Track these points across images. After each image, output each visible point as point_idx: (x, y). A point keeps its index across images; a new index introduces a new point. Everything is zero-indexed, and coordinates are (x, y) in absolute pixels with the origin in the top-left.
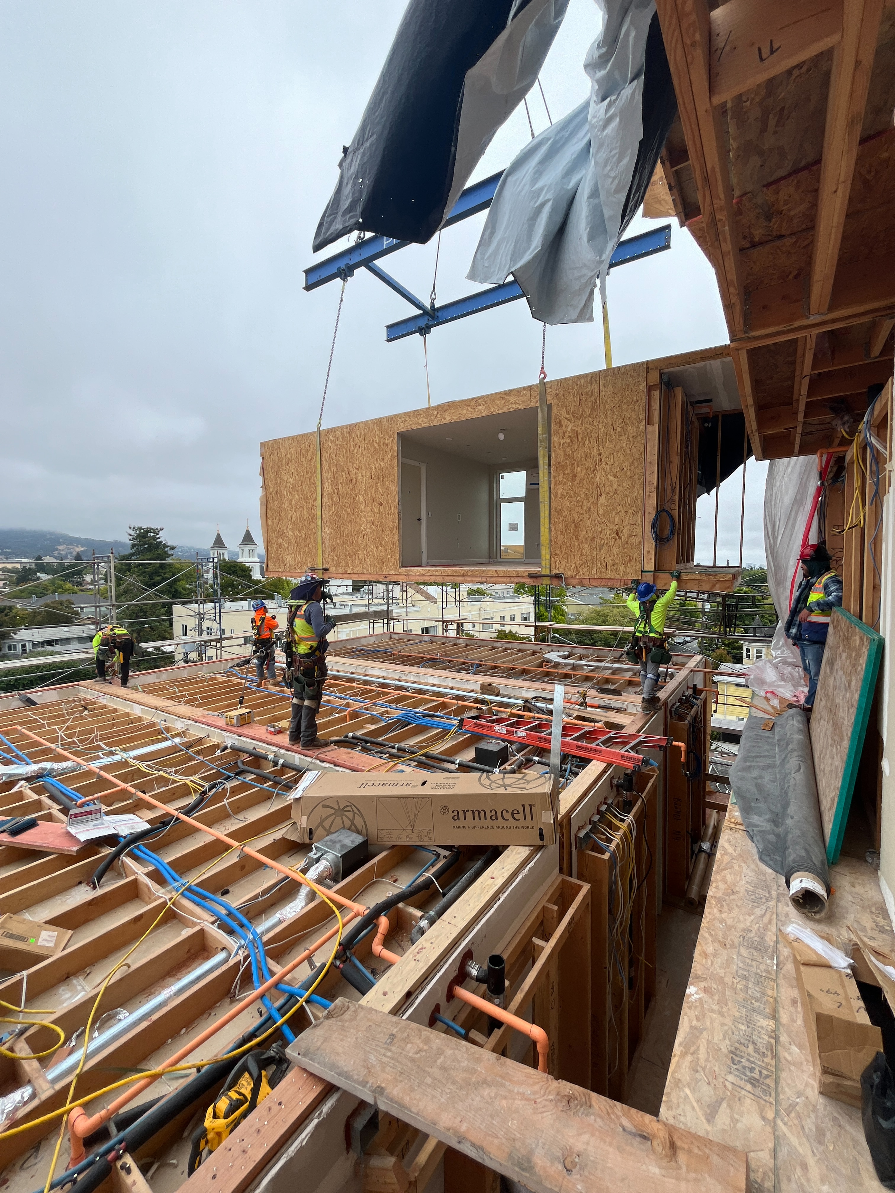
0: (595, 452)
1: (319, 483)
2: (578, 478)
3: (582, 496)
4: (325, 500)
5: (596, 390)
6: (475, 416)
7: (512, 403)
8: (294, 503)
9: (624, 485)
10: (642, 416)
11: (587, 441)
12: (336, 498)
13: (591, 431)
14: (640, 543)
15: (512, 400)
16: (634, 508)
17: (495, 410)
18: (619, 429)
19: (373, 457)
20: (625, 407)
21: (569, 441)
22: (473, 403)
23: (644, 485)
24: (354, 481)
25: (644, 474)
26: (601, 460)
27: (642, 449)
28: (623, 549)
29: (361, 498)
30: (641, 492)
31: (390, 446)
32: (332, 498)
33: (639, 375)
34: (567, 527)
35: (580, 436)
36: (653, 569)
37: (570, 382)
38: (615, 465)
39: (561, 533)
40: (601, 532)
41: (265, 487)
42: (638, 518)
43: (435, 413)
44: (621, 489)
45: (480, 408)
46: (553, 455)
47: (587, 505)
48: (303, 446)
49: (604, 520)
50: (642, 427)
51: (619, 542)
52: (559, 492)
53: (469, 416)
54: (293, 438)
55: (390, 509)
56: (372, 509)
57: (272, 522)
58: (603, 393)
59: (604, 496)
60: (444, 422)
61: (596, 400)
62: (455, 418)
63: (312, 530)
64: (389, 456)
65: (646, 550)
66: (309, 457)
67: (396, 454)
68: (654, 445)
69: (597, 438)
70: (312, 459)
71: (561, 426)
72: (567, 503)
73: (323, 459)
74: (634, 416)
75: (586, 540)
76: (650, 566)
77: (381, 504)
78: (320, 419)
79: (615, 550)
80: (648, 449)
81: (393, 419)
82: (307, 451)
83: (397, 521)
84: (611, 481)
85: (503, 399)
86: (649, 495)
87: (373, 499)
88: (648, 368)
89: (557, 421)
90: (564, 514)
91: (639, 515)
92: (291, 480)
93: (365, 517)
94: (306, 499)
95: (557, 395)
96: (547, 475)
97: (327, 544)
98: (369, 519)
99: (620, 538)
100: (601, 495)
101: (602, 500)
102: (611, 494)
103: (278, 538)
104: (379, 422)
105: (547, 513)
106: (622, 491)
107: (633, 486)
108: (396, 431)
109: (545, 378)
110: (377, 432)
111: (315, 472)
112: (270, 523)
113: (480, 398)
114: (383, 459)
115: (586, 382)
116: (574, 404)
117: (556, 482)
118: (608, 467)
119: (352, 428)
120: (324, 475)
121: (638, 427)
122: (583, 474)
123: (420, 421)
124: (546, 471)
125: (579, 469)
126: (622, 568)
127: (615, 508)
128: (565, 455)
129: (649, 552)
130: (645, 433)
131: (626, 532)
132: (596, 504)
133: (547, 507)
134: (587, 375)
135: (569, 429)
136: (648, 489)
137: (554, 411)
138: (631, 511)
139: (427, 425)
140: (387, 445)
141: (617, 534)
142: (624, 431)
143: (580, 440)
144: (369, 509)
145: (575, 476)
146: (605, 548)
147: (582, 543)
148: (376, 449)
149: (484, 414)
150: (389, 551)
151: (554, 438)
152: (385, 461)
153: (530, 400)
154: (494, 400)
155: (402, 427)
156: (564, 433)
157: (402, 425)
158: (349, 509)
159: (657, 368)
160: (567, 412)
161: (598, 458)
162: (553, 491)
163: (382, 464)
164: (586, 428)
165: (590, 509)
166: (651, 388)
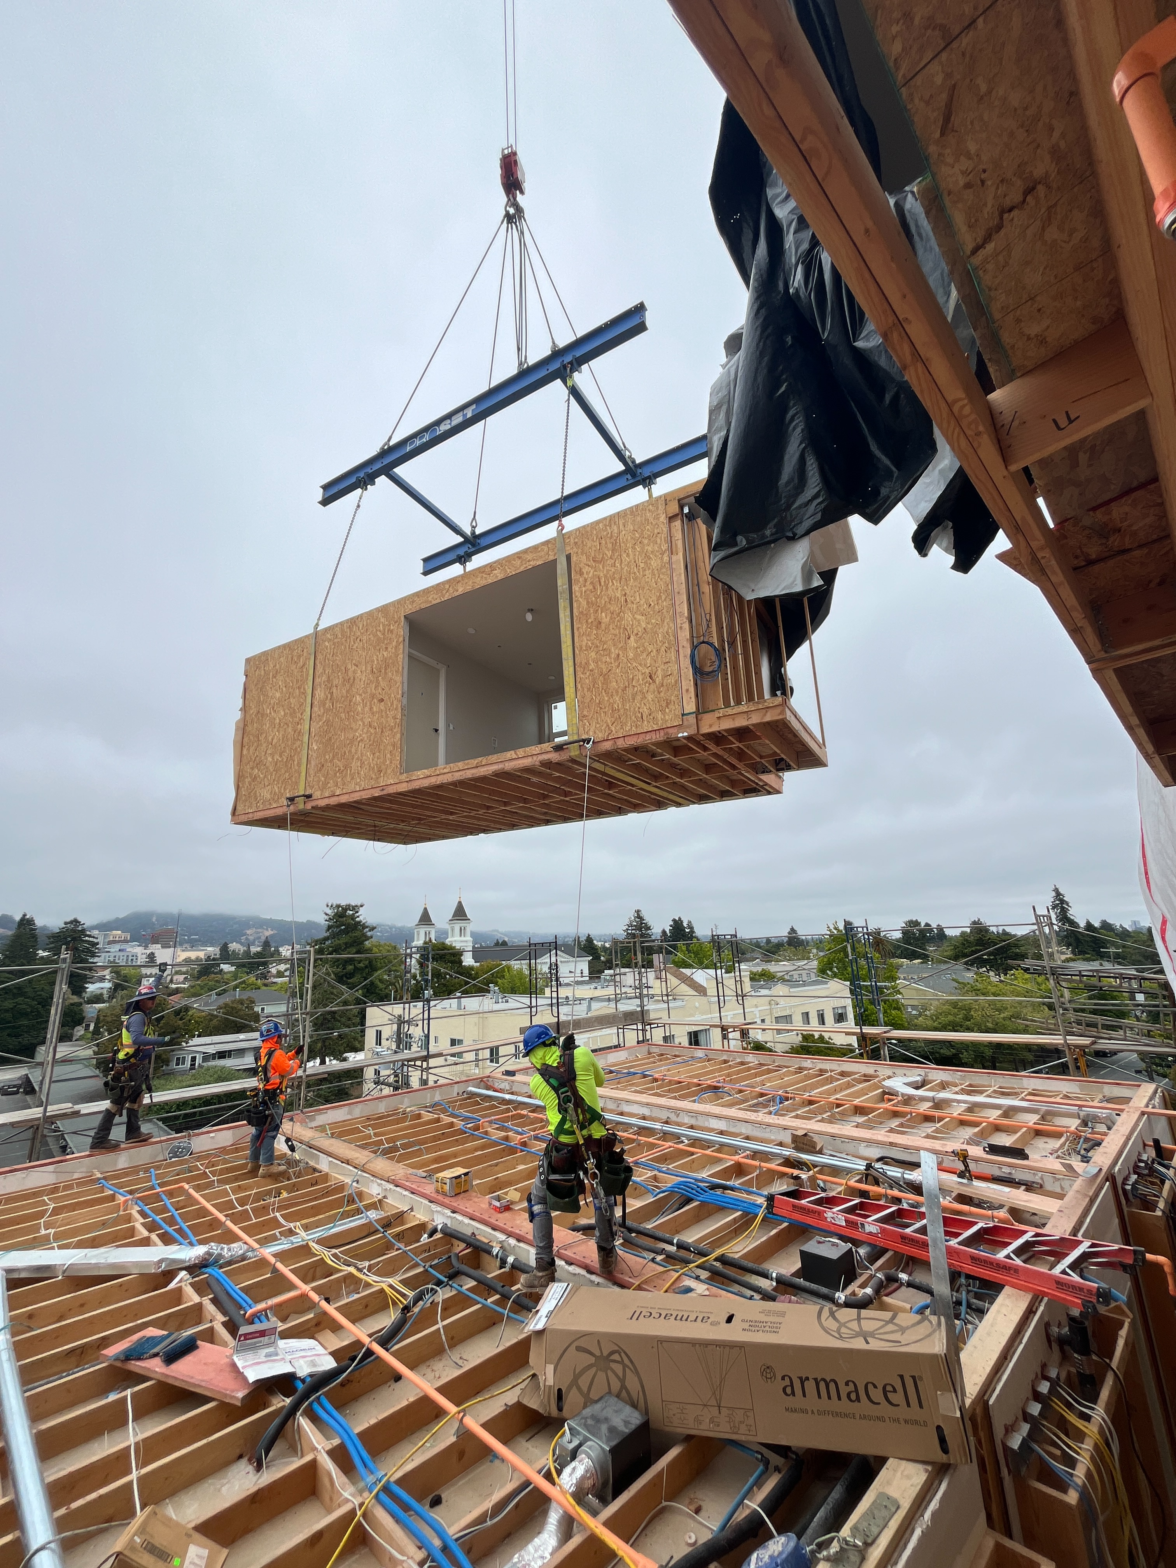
0: (619, 594)
1: (309, 691)
2: (603, 626)
3: (610, 643)
4: (315, 709)
5: (616, 531)
6: (490, 581)
7: (529, 561)
8: (277, 721)
9: (653, 621)
10: (664, 547)
11: (610, 584)
12: (328, 704)
13: (614, 573)
14: (676, 682)
17: (511, 572)
18: (642, 565)
19: (375, 648)
20: (646, 541)
21: (591, 587)
22: (488, 570)
23: (674, 619)
24: (351, 680)
25: (673, 605)
26: (626, 601)
27: (669, 580)
28: (659, 693)
29: (358, 698)
30: (671, 625)
31: (395, 632)
32: (324, 705)
33: (657, 508)
34: (594, 682)
35: (602, 581)
36: (694, 710)
37: (589, 529)
38: (642, 602)
39: (589, 689)
40: (633, 679)
41: (244, 709)
42: (672, 655)
43: (447, 586)
44: (649, 626)
46: (575, 605)
47: (614, 652)
48: (295, 653)
49: (635, 664)
50: (666, 558)
51: (653, 687)
52: (584, 643)
53: (483, 583)
54: (284, 646)
55: (392, 704)
56: (371, 708)
57: (248, 750)
58: (623, 533)
59: (632, 638)
60: (457, 594)
61: (616, 540)
62: (469, 588)
63: (296, 749)
64: (394, 644)
65: (684, 688)
66: (301, 663)
67: (401, 639)
68: (680, 574)
70: (304, 665)
71: (581, 574)
72: (593, 654)
73: (317, 662)
74: (657, 548)
75: (617, 692)
76: (690, 706)
77: (382, 700)
78: (319, 619)
79: (650, 697)
80: (675, 579)
81: (401, 602)
82: (299, 657)
83: (399, 716)
84: (639, 621)
85: (519, 558)
86: (681, 628)
87: (373, 696)
88: (666, 501)
89: (578, 569)
90: (591, 668)
91: (673, 650)
92: (278, 695)
93: (362, 720)
94: (293, 713)
95: (576, 543)
96: (569, 628)
97: (313, 763)
98: (367, 721)
99: (654, 681)
100: (629, 638)
101: (632, 642)
102: (640, 634)
103: (252, 769)
104: (384, 610)
105: (572, 669)
106: (651, 629)
107: (663, 621)
108: (403, 614)
109: (562, 530)
110: (382, 620)
111: (307, 679)
112: (245, 752)
113: (495, 562)
114: (387, 648)
115: (605, 525)
116: (594, 549)
117: (580, 633)
118: (635, 606)
119: (353, 622)
120: (317, 680)
121: (662, 559)
122: (608, 619)
123: (430, 599)
124: (569, 624)
125: (603, 614)
126: (660, 716)
127: (645, 649)
128: (588, 603)
129: (687, 690)
130: (670, 562)
131: (660, 673)
132: (625, 648)
133: (571, 663)
134: (605, 519)
135: (591, 575)
136: (678, 621)
137: (574, 559)
138: (663, 649)
139: (438, 601)
140: (392, 631)
141: (651, 677)
142: (648, 566)
143: (603, 584)
144: (367, 709)
145: (600, 623)
146: (639, 697)
147: (612, 696)
148: (379, 639)
150: (388, 755)
151: (575, 588)
152: (389, 649)
153: (548, 553)
154: (510, 562)
155: (410, 609)
156: (586, 580)
157: (410, 607)
158: (343, 715)
160: (588, 558)
161: (623, 599)
162: (577, 644)
163: (385, 654)
164: (608, 571)
165: (618, 655)
166: (671, 519)
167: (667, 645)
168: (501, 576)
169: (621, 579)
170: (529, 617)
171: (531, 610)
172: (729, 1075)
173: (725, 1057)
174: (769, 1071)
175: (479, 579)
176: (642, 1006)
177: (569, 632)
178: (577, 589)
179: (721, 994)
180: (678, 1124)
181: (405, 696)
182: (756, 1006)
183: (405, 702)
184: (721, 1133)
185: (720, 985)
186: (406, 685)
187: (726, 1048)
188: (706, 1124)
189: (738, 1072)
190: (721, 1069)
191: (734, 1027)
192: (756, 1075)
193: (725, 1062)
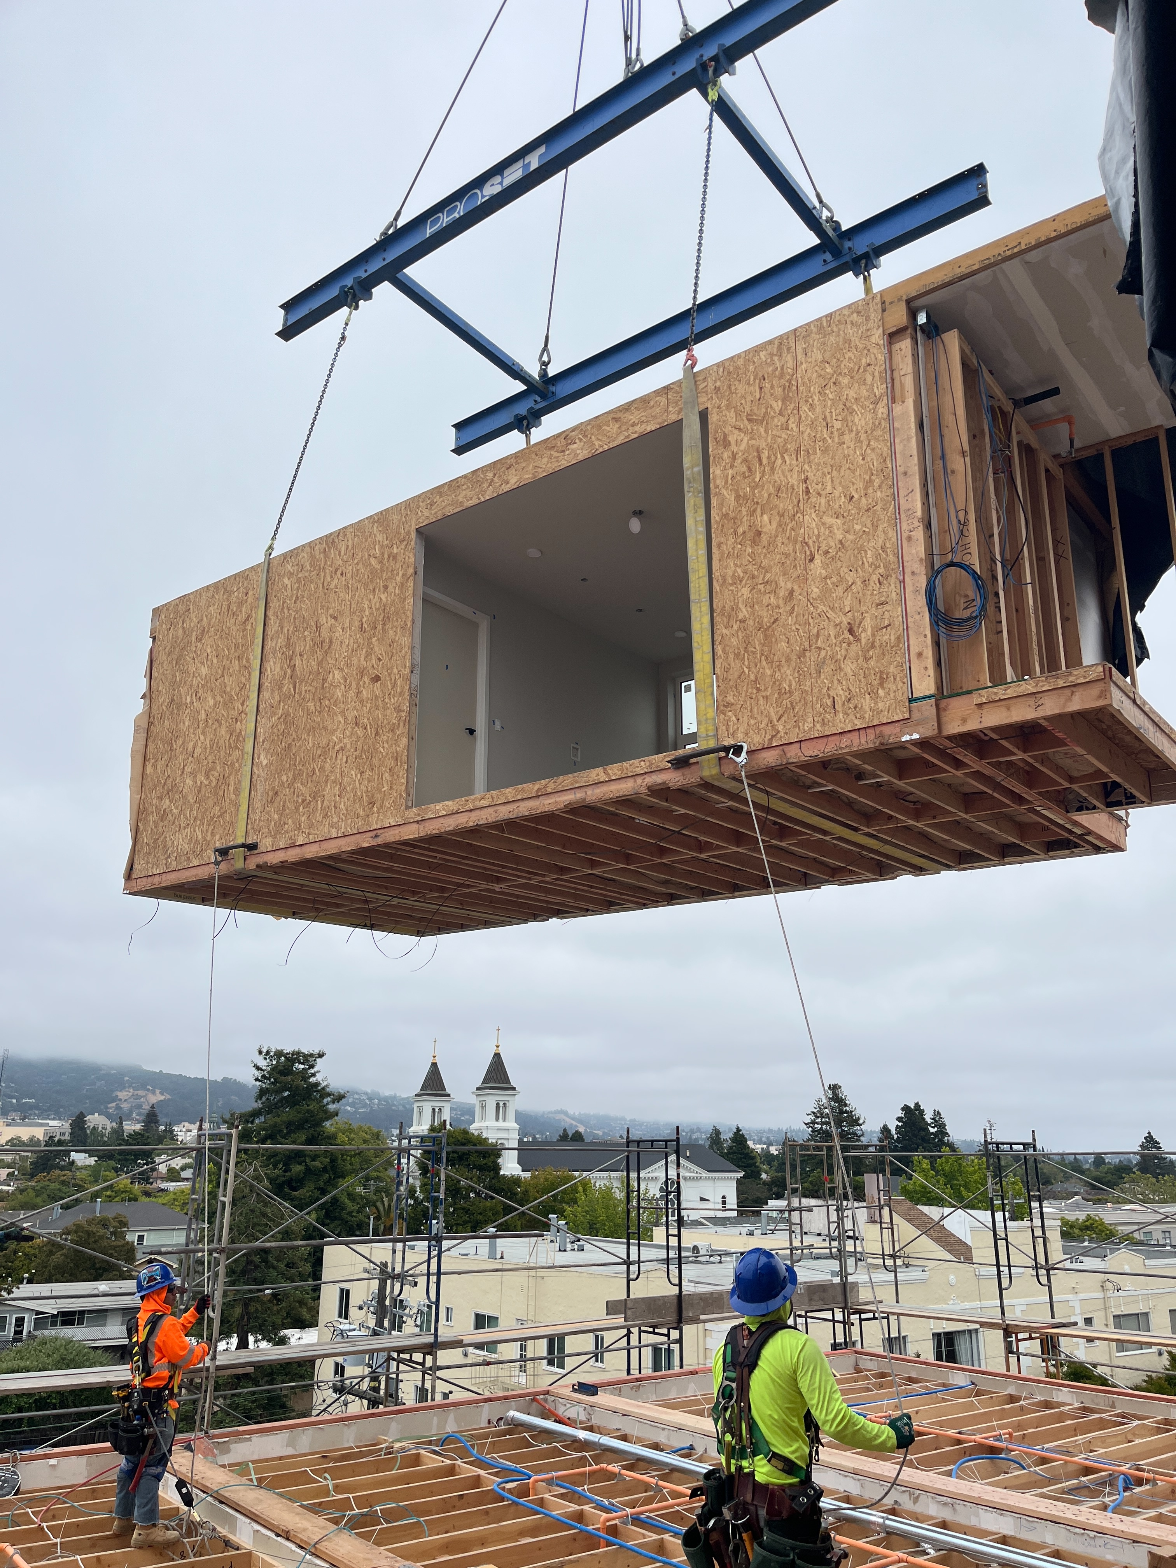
0: (794, 479)
1: (256, 664)
2: (764, 539)
3: (776, 569)
4: (265, 695)
5: (790, 364)
6: (564, 463)
7: (633, 425)
8: (203, 715)
9: (857, 527)
10: (880, 389)
11: (779, 461)
12: (287, 686)
13: (786, 442)
14: (898, 639)
15: (633, 417)
17: (601, 445)
18: (837, 425)
19: (366, 585)
20: (845, 381)
21: (745, 469)
22: (561, 443)
23: (895, 522)
24: (326, 645)
25: (895, 497)
26: (807, 491)
27: (886, 450)
28: (867, 659)
29: (338, 675)
30: (891, 533)
31: (400, 558)
32: (280, 688)
33: (868, 319)
34: (747, 643)
35: (765, 455)
36: (932, 690)
37: (740, 362)
38: (836, 493)
39: (737, 655)
40: (818, 635)
41: (149, 696)
42: (892, 590)
43: (490, 475)
44: (850, 537)
45: (574, 446)
46: (714, 502)
47: (785, 585)
48: (234, 598)
49: (821, 608)
50: (882, 410)
51: (855, 648)
52: (730, 572)
53: (554, 466)
54: (216, 586)
55: (394, 685)
56: (359, 693)
57: (154, 766)
58: (804, 366)
59: (818, 559)
60: (506, 488)
61: (789, 381)
62: (528, 477)
63: (232, 764)
64: (399, 579)
65: (914, 650)
66: (243, 616)
67: (411, 570)
68: (910, 439)
70: (247, 619)
71: (726, 444)
72: (745, 591)
73: (270, 613)
74: (865, 393)
75: (788, 660)
76: (925, 685)
77: (376, 679)
78: (274, 538)
79: (849, 667)
80: (899, 448)
81: (410, 505)
82: (241, 604)
83: (406, 707)
84: (830, 527)
85: (616, 420)
86: (909, 538)
87: (362, 672)
88: (883, 303)
89: (720, 436)
90: (741, 616)
91: (893, 580)
92: (204, 671)
93: (343, 713)
94: (228, 703)
95: (717, 389)
96: (703, 545)
97: (260, 788)
98: (351, 715)
99: (858, 639)
100: (811, 560)
101: (816, 568)
102: (832, 552)
103: (161, 798)
104: (381, 519)
105: (706, 620)
106: (854, 542)
107: (875, 526)
108: (414, 527)
109: (693, 366)
110: (379, 537)
111: (253, 643)
112: (149, 769)
113: (573, 429)
114: (386, 587)
115: (771, 355)
116: (749, 398)
117: (722, 553)
118: (823, 501)
119: (330, 541)
120: (269, 644)
121: (875, 411)
122: (774, 525)
123: (460, 499)
124: (702, 537)
125: (765, 517)
126: (867, 702)
127: (841, 580)
128: (738, 497)
129: (920, 655)
130: (890, 417)
131: (868, 623)
132: (803, 580)
133: (706, 608)
134: (770, 342)
135: (743, 446)
136: (905, 526)
137: (713, 418)
138: (875, 578)
139: (475, 501)
140: (395, 558)
141: (851, 631)
142: (848, 426)
143: (765, 461)
144: (352, 694)
145: (759, 533)
146: (828, 669)
147: (779, 666)
148: (373, 572)
149: (580, 458)
150: (387, 776)
151: (716, 471)
152: (391, 589)
153: (666, 411)
154: (599, 427)
155: (426, 516)
156: (734, 456)
157: (426, 513)
158: (311, 705)
159: (899, 300)
160: (738, 414)
161: (802, 487)
162: (716, 574)
163: (383, 597)
164: (774, 437)
165: (792, 592)
166: (893, 337)
167: (882, 570)
168: (583, 454)
169: (798, 451)
170: (635, 525)
171: (638, 513)
172: (1019, 1427)
173: (1011, 1390)
174: (1102, 1424)
175: (545, 460)
176: (843, 1273)
177: (703, 552)
178: (718, 472)
179: (1003, 1260)
180: (917, 1517)
181: (417, 670)
182: (1074, 1290)
183: (416, 680)
184: (1004, 1540)
185: (1002, 1244)
186: (418, 652)
187: (1014, 1371)
188: (973, 1522)
189: (1039, 1422)
190: (1003, 1414)
191: (1031, 1330)
192: (1076, 1431)
193: (1012, 1399)
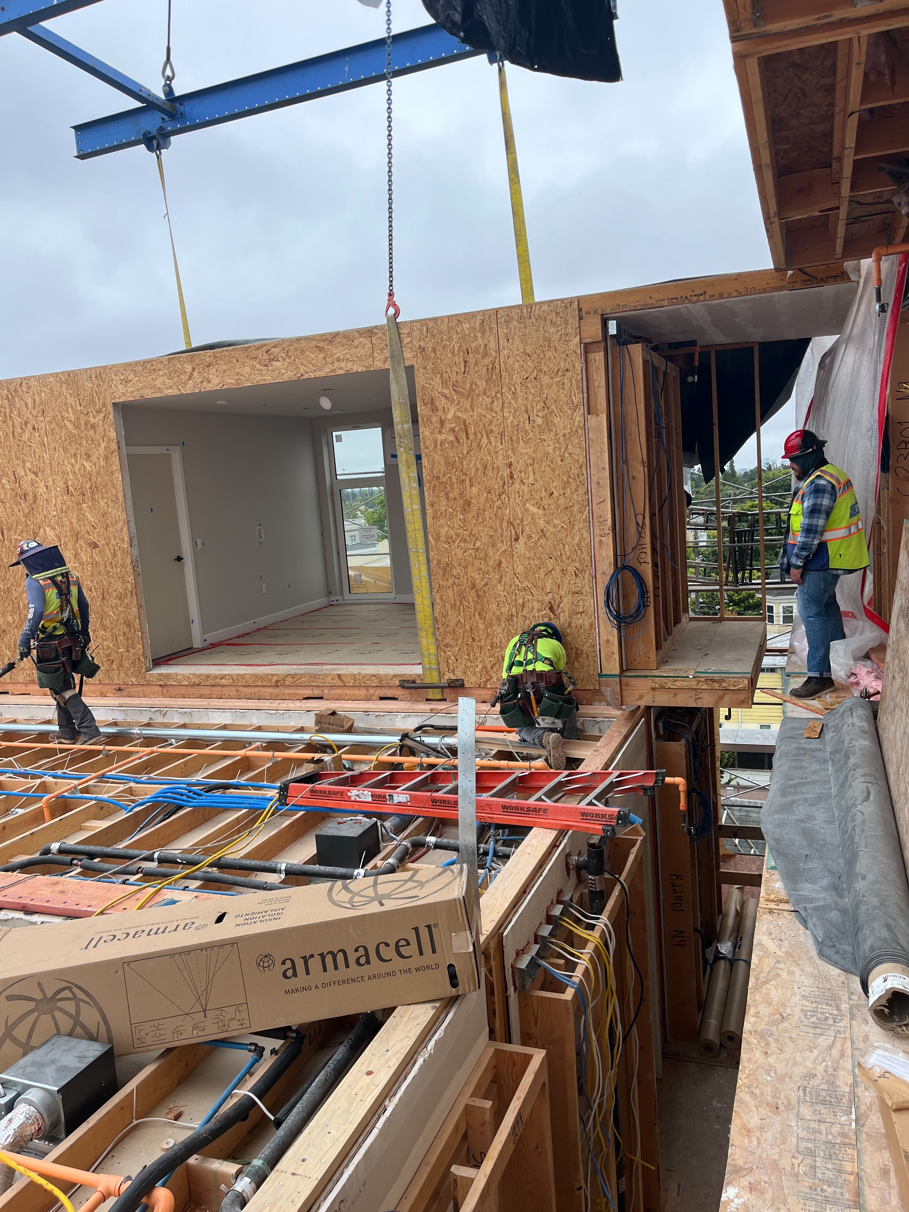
0: (500, 461)
2: (474, 508)
3: (485, 540)
5: (493, 345)
7: (338, 360)
9: (556, 521)
10: (577, 398)
11: (485, 441)
13: (491, 422)
14: (592, 625)
15: (339, 352)
16: (577, 564)
17: (306, 371)
18: (539, 421)
19: (65, 450)
20: (546, 380)
21: (452, 438)
22: (262, 355)
23: (589, 521)
24: (30, 497)
25: (589, 503)
26: (512, 477)
27: (582, 460)
29: (49, 532)
30: (586, 535)
31: (100, 429)
33: (566, 322)
34: (462, 596)
35: (471, 430)
36: (617, 671)
37: (444, 327)
38: (538, 485)
39: (453, 606)
40: (523, 605)
42: (584, 582)
44: (551, 528)
45: (278, 364)
46: (425, 461)
47: (494, 556)
49: (526, 583)
50: (578, 419)
55: (115, 556)
56: (77, 554)
58: (506, 352)
59: (522, 540)
60: (209, 387)
61: (493, 363)
62: (230, 382)
64: (101, 450)
65: (603, 637)
67: (114, 446)
68: (602, 452)
69: (502, 434)
71: (435, 409)
72: (459, 552)
74: (564, 397)
75: (499, 619)
76: (612, 665)
77: (95, 546)
80: (593, 457)
83: (131, 579)
84: (533, 514)
85: (321, 349)
86: (600, 541)
87: (77, 536)
88: (580, 310)
89: (427, 398)
90: (455, 572)
91: (587, 576)
95: (422, 349)
96: (417, 500)
100: (517, 539)
101: (520, 546)
102: (535, 537)
105: (424, 568)
106: (553, 533)
107: (572, 525)
108: (109, 401)
109: (396, 315)
110: (71, 401)
114: (88, 456)
115: (474, 329)
116: (455, 369)
117: (435, 512)
118: (526, 489)
121: (572, 419)
122: (482, 500)
123: (158, 383)
124: (416, 492)
125: (474, 490)
127: (543, 563)
128: (447, 463)
129: (607, 640)
130: (585, 428)
131: (565, 605)
132: (510, 554)
133: (423, 558)
135: (450, 416)
136: (596, 530)
137: (419, 378)
138: (571, 569)
139: (175, 391)
140: (93, 427)
141: (551, 609)
142: (548, 425)
143: (471, 437)
145: (469, 504)
147: (491, 625)
148: (70, 435)
149: (286, 378)
150: (121, 638)
151: (424, 431)
152: (94, 458)
153: (372, 355)
154: (303, 352)
155: (122, 393)
156: (442, 423)
157: (121, 389)
159: (595, 312)
160: (444, 383)
161: (506, 472)
162: (430, 530)
163: (87, 465)
164: (481, 416)
165: (500, 563)
166: (587, 348)
168: (288, 375)
170: (325, 403)
171: (327, 390)
175: (247, 369)
177: (417, 507)
178: (427, 433)
181: (135, 542)
186: (132, 524)
